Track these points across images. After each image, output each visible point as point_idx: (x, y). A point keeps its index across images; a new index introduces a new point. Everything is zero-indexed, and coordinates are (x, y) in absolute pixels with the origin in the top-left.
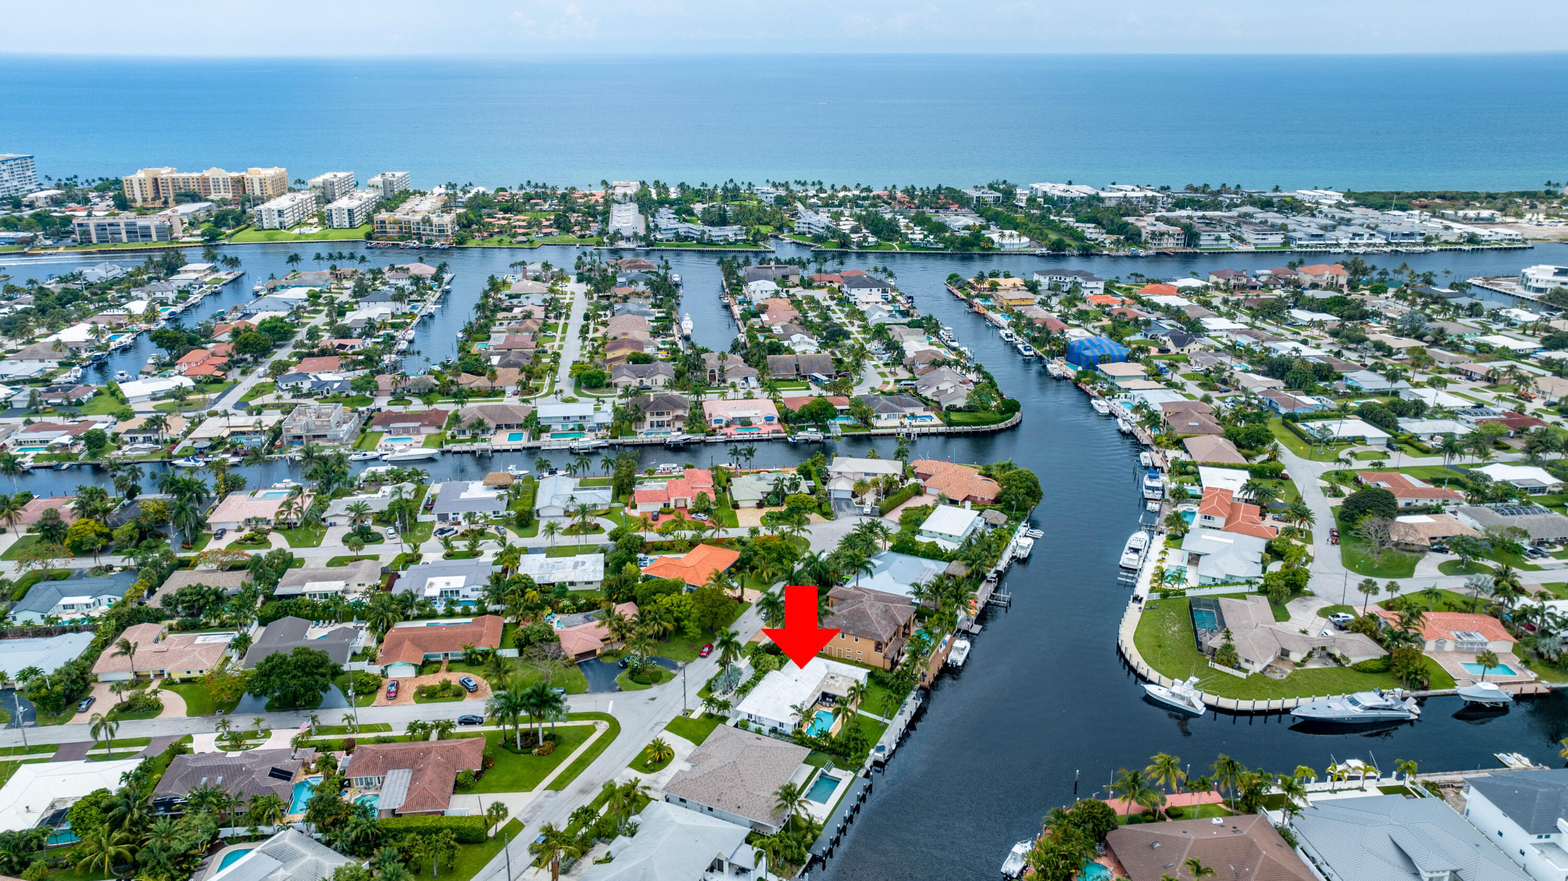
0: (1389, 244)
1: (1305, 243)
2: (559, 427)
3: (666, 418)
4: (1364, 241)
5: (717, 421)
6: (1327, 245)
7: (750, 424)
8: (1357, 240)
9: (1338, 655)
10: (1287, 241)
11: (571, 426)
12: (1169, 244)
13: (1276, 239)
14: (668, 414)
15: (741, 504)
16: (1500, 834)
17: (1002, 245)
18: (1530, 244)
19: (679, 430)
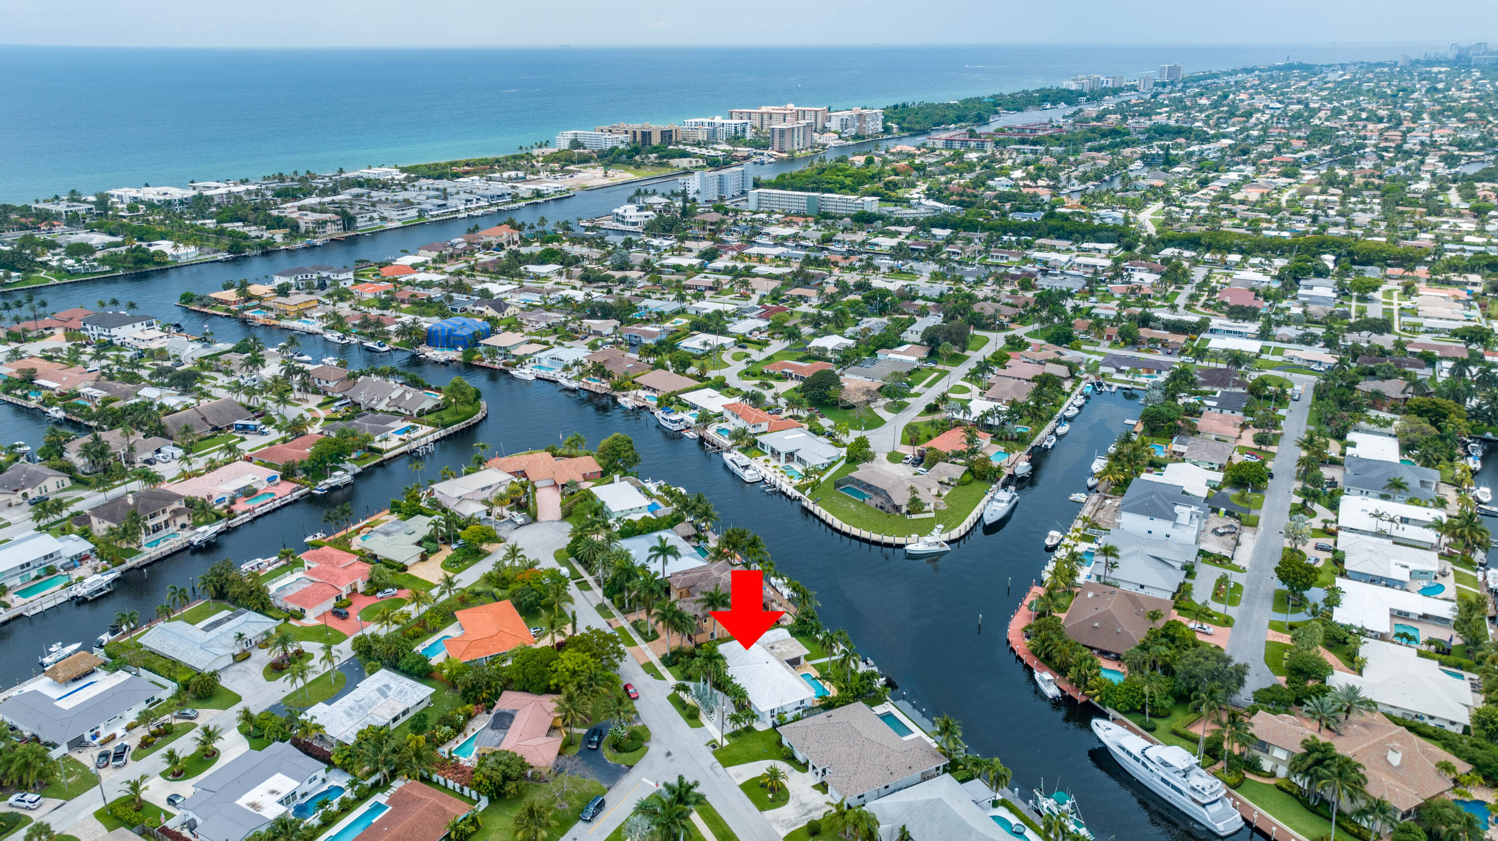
0: (491, 205)
1: (434, 213)
2: (17, 581)
3: (161, 519)
4: (474, 205)
5: (219, 501)
6: (452, 212)
7: (255, 492)
8: (469, 206)
9: (946, 481)
10: (420, 215)
11: (33, 574)
12: (332, 231)
13: (412, 213)
14: (164, 512)
15: (408, 563)
16: (1150, 532)
17: (178, 257)
18: (572, 193)
19: (183, 526)
